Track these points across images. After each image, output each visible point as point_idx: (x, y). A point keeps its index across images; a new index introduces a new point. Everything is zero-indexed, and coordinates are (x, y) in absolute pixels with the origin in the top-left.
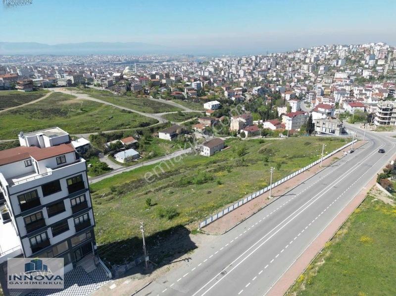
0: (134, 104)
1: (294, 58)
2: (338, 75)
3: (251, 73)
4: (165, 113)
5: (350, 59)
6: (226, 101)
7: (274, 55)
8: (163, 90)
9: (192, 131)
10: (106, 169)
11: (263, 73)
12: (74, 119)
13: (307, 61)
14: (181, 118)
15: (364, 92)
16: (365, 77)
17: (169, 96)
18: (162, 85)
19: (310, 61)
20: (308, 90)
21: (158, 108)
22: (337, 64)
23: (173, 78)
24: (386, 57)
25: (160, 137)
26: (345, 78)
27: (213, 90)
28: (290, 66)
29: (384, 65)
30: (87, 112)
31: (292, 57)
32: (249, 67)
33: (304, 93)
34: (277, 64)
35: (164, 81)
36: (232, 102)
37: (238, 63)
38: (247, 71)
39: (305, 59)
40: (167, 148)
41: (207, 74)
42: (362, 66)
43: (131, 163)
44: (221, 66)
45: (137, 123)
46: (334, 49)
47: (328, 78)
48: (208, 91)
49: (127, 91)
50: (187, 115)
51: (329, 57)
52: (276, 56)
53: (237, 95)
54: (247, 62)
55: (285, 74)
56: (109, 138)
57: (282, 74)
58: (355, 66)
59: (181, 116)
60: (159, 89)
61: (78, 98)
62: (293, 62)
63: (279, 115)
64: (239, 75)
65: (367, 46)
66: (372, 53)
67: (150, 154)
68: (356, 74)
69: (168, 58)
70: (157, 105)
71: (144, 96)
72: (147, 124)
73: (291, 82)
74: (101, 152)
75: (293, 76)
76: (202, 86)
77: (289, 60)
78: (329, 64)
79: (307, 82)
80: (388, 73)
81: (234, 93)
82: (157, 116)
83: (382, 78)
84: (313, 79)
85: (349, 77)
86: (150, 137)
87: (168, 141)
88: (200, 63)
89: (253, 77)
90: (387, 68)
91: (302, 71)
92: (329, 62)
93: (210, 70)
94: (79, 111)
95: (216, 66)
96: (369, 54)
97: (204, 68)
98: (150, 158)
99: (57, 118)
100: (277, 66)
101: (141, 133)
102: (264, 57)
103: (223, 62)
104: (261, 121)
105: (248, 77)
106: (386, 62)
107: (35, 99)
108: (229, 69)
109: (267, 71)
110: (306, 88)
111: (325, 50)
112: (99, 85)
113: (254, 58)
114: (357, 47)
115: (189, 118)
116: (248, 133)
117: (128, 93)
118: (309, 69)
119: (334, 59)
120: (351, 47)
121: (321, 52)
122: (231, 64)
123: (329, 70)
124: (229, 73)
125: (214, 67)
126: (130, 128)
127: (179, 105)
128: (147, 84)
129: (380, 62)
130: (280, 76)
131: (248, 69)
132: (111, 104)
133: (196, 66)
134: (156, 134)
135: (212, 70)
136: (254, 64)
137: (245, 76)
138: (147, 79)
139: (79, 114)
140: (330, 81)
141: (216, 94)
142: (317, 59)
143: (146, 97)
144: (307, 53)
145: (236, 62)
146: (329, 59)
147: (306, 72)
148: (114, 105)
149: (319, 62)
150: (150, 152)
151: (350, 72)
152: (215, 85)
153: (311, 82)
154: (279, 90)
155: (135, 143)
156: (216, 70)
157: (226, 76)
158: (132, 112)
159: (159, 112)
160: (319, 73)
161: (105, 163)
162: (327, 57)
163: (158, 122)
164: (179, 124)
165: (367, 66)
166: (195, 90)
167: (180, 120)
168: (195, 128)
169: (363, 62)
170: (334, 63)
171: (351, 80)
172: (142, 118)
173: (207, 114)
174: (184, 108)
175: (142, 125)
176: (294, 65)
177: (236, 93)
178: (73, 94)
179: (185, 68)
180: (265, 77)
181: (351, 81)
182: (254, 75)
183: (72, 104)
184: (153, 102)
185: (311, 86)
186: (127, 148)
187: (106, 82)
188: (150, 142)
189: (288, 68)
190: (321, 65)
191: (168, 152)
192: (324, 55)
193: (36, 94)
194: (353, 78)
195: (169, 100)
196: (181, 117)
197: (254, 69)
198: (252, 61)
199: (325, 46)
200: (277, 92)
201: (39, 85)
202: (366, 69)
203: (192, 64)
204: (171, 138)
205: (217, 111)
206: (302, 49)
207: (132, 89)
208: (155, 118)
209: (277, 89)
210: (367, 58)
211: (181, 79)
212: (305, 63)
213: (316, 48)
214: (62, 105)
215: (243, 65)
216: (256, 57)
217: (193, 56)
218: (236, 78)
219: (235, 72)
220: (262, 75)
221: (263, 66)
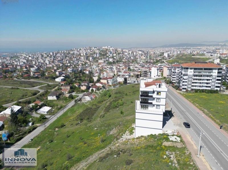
2: (100, 61)
3: (53, 62)
5: (101, 54)
7: (63, 52)
13: (82, 55)
16: (111, 62)
19: (83, 55)
22: (97, 56)
24: (115, 53)
26: (103, 63)
28: (74, 57)
31: (73, 53)
32: (50, 59)
34: (66, 57)
37: (42, 57)
38: (50, 61)
42: (108, 57)
47: (96, 63)
54: (48, 56)
58: (105, 57)
59: (49, 87)
62: (74, 55)
63: (95, 80)
64: (46, 63)
68: (107, 60)
73: (78, 65)
75: (78, 63)
77: (71, 54)
78: (93, 56)
80: (119, 59)
84: (89, 64)
85: (105, 62)
89: (55, 64)
90: (118, 57)
91: (81, 60)
92: (93, 55)
95: (27, 59)
96: (109, 51)
102: (57, 53)
105: (52, 64)
106: (116, 55)
108: (37, 60)
109: (62, 60)
113: (51, 54)
118: (84, 59)
123: (94, 59)
124: (38, 62)
129: (114, 55)
130: (72, 63)
135: (25, 61)
136: (53, 57)
137: (50, 63)
149: (88, 55)
151: (104, 59)
153: (88, 65)
154: (81, 70)
160: (91, 60)
165: (110, 57)
169: (108, 55)
170: (95, 56)
176: (76, 57)
180: (63, 63)
189: (73, 59)
190: (90, 57)
197: (54, 59)
199: (86, 47)
202: (110, 58)
206: (74, 49)
210: (109, 53)
215: (46, 58)
216: (53, 53)
218: (45, 65)
219: (43, 62)
220: (60, 63)
221: (59, 58)
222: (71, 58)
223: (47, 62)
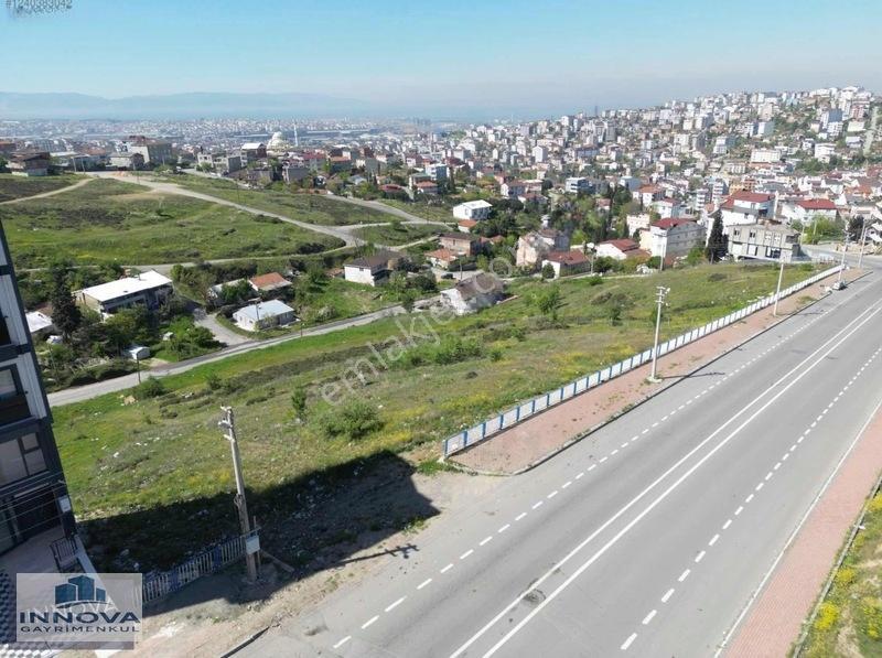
0: (288, 205)
1: (657, 120)
2: (758, 156)
3: (559, 154)
4: (361, 226)
5: (784, 121)
6: (506, 204)
7: (612, 114)
8: (358, 180)
9: (425, 265)
10: (208, 343)
11: (588, 153)
12: (140, 232)
13: (687, 126)
14: (399, 235)
15: (823, 185)
16: (820, 160)
17: (373, 191)
18: (355, 171)
19: (694, 126)
20: (692, 188)
21: (344, 214)
22: (755, 132)
23: (383, 159)
24: (866, 116)
25: (347, 278)
26: (775, 163)
27: (474, 183)
28: (647, 137)
29: (862, 132)
30: (172, 218)
31: (653, 118)
32: (555, 141)
33: (682, 192)
34: (618, 133)
35: (360, 163)
36: (519, 207)
37: (531, 133)
38: (550, 149)
39: (682, 122)
40: (364, 303)
41: (460, 155)
42: (813, 135)
43: (274, 333)
44: (491, 138)
45: (293, 245)
46: (745, 101)
47: (736, 164)
48: (463, 186)
49: (274, 180)
50: (414, 229)
51: (737, 117)
52: (615, 117)
53: (529, 192)
54: (551, 129)
55: (637, 156)
56: (221, 275)
57: (630, 156)
58: (797, 136)
59: (400, 231)
60: (349, 179)
61: (152, 192)
62: (654, 129)
63: (631, 233)
64: (533, 159)
65: (822, 92)
66: (833, 106)
67: (322, 312)
68: (798, 152)
69: (371, 125)
70: (344, 209)
71: (312, 191)
72: (317, 248)
73: (652, 171)
74: (199, 306)
75: (655, 159)
76: (448, 174)
77: (644, 124)
78: (736, 133)
79: (688, 172)
80: (872, 150)
81: (524, 187)
82: (341, 232)
83: (859, 160)
84: (700, 166)
85: (783, 160)
86: (323, 276)
87: (367, 287)
88: (444, 135)
89: (563, 162)
90: (870, 139)
91: (674, 148)
92: (738, 128)
93: (467, 148)
94: (153, 216)
95: (481, 140)
96: (829, 109)
97: (452, 144)
98: (320, 321)
99: (95, 229)
100: (619, 138)
101: (301, 267)
102: (587, 120)
103: (495, 131)
104: (591, 245)
105: (553, 162)
106: (867, 126)
107: (49, 190)
108: (510, 146)
109: (596, 149)
110: (686, 183)
111: (725, 103)
112: (208, 168)
113: (565, 122)
114: (799, 96)
115: (418, 238)
116: (561, 268)
117: (276, 185)
118: (690, 144)
119: (747, 121)
120: (784, 97)
121: (716, 109)
122: (515, 136)
123: (737, 145)
124: (510, 154)
125: (476, 142)
126: (274, 254)
127: (396, 210)
128: (322, 167)
129: (854, 127)
130: (626, 160)
131: (553, 145)
132: (231, 204)
133: (435, 140)
134: (338, 271)
135: (472, 148)
136: (565, 134)
137: (545, 159)
138: (320, 158)
139: (151, 222)
140: (740, 168)
141: (481, 191)
142: (708, 122)
143: (317, 192)
144: (685, 110)
145: (525, 131)
146: (736, 122)
147: (685, 150)
148: (237, 206)
149: (713, 128)
150: (321, 307)
151: (786, 148)
152: (479, 174)
153: (696, 171)
154: (627, 185)
155: (285, 288)
156: (479, 147)
157: (504, 160)
158: (282, 222)
159: (347, 223)
160: (715, 151)
161: (207, 330)
162: (732, 118)
163: (344, 244)
164: (395, 249)
165: (822, 135)
166: (434, 182)
167: (397, 242)
168: (433, 260)
169: (815, 127)
170: (748, 129)
171: (790, 166)
172: (306, 235)
173: (461, 228)
174: (406, 215)
175: (304, 250)
176: (656, 136)
177: (527, 189)
178: (142, 183)
179: (411, 145)
180: (593, 162)
181: (789, 168)
182: (566, 159)
183: (136, 202)
184: (333, 203)
185: (697, 180)
186: (265, 299)
187: (225, 161)
188: (324, 288)
189: (642, 143)
190: (719, 134)
191: (365, 308)
192: (724, 113)
193: (54, 181)
194: (792, 162)
195: (372, 199)
196: (399, 233)
197: (566, 145)
198: (562, 127)
199: (725, 96)
200: (622, 188)
201: (66, 165)
202: (822, 141)
203: (426, 136)
204: (375, 280)
205: (486, 222)
206: (674, 102)
207: (285, 175)
208: (337, 236)
209: (623, 183)
210: (825, 118)
211: (402, 163)
212: (681, 130)
213: (706, 100)
214: (112, 203)
215: (542, 137)
216: (571, 119)
217: (427, 122)
218: (526, 165)
219: (524, 154)
220: (583, 158)
221: (588, 139)
222: (634, 142)
223: (538, 153)
